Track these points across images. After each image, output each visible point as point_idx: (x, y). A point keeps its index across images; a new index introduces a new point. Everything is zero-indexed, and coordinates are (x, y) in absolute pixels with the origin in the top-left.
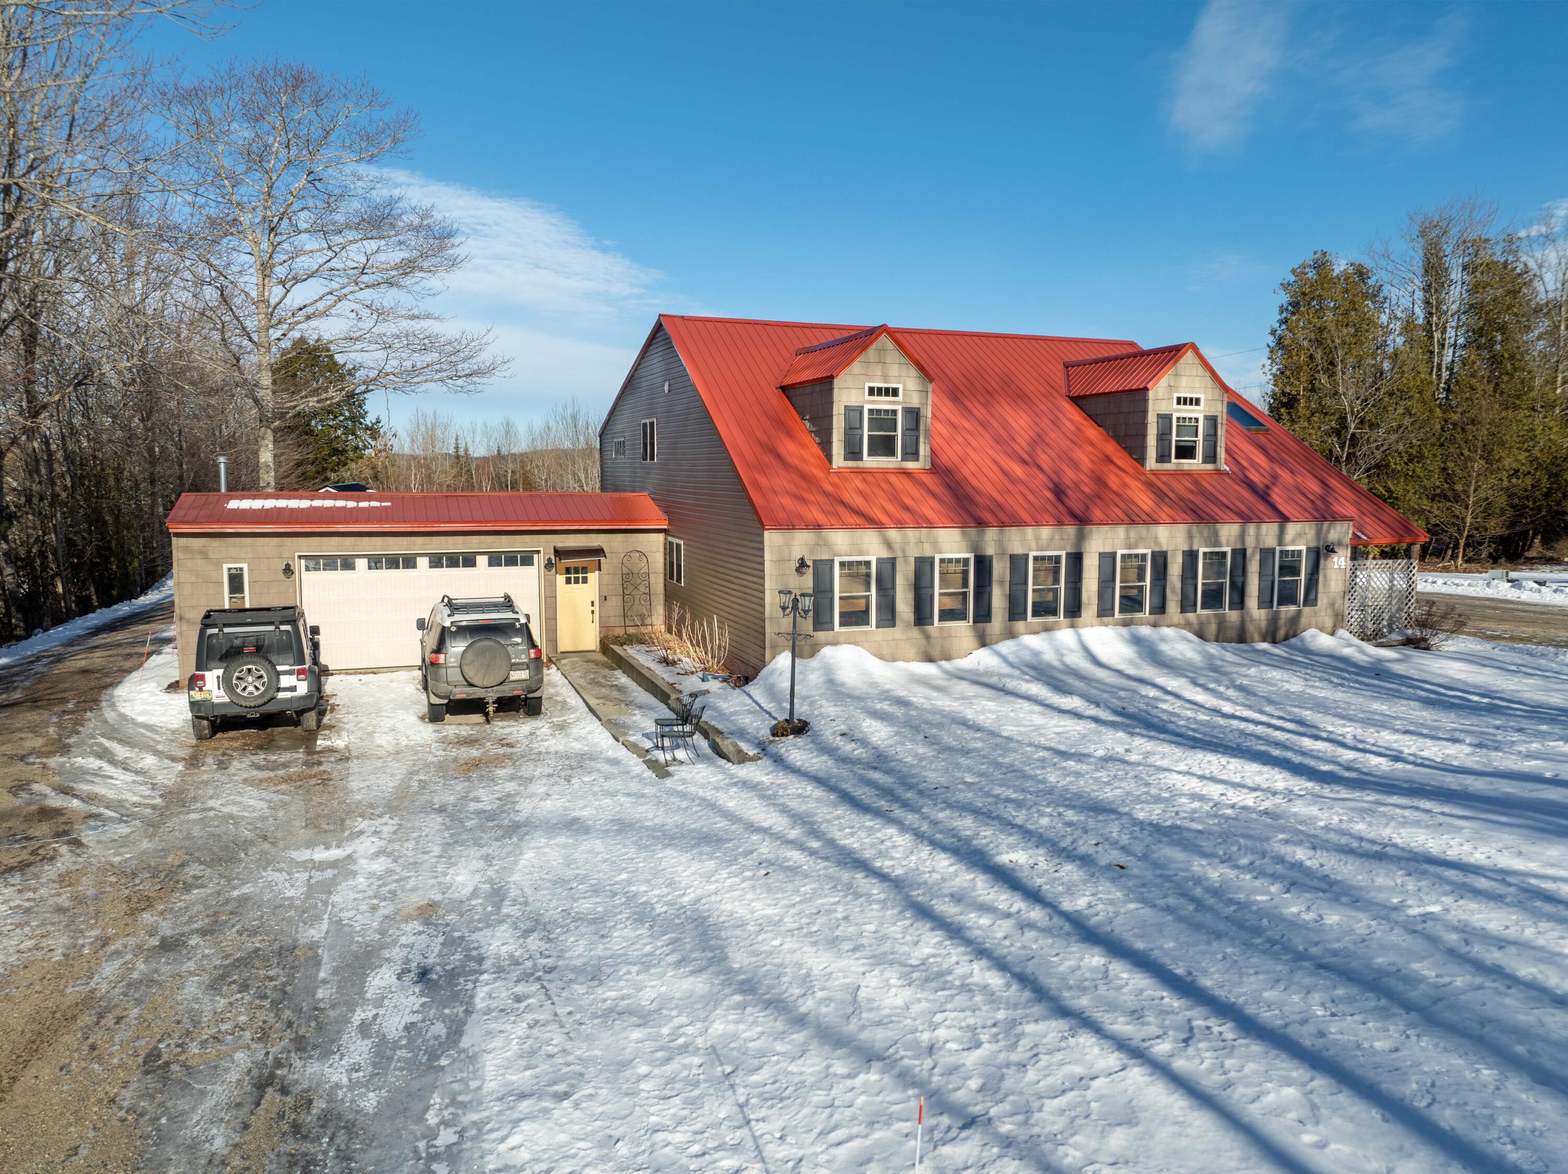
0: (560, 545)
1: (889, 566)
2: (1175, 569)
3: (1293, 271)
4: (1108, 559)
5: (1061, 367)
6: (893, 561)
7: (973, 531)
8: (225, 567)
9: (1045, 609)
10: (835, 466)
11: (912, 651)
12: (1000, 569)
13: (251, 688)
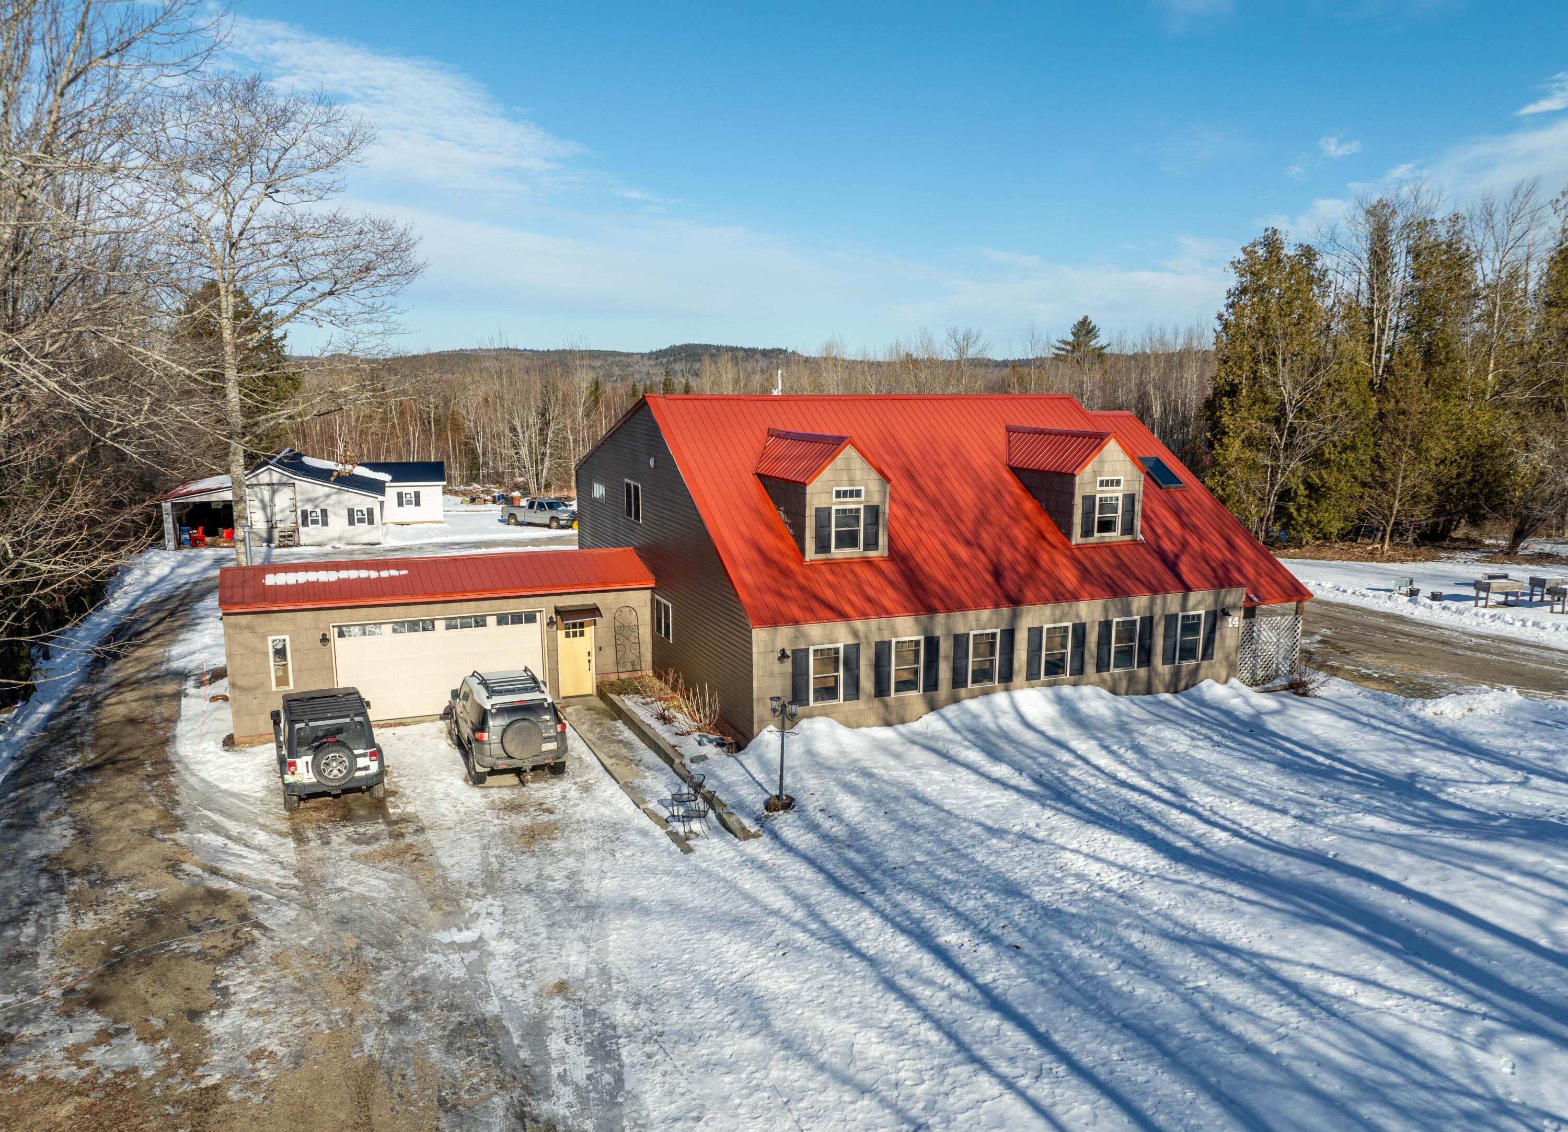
0: (559, 604)
1: (853, 651)
2: (1092, 638)
3: (1244, 250)
4: (1035, 633)
5: (1003, 431)
6: (857, 646)
7: (924, 618)
8: (270, 639)
9: (982, 675)
10: (807, 559)
11: (873, 718)
12: (945, 647)
13: (335, 772)
